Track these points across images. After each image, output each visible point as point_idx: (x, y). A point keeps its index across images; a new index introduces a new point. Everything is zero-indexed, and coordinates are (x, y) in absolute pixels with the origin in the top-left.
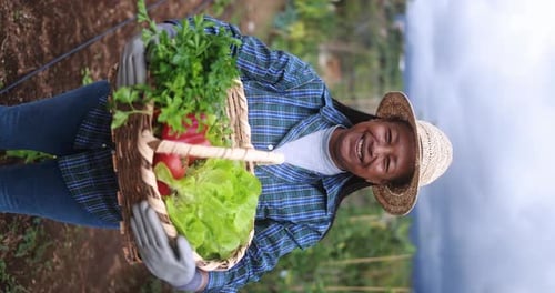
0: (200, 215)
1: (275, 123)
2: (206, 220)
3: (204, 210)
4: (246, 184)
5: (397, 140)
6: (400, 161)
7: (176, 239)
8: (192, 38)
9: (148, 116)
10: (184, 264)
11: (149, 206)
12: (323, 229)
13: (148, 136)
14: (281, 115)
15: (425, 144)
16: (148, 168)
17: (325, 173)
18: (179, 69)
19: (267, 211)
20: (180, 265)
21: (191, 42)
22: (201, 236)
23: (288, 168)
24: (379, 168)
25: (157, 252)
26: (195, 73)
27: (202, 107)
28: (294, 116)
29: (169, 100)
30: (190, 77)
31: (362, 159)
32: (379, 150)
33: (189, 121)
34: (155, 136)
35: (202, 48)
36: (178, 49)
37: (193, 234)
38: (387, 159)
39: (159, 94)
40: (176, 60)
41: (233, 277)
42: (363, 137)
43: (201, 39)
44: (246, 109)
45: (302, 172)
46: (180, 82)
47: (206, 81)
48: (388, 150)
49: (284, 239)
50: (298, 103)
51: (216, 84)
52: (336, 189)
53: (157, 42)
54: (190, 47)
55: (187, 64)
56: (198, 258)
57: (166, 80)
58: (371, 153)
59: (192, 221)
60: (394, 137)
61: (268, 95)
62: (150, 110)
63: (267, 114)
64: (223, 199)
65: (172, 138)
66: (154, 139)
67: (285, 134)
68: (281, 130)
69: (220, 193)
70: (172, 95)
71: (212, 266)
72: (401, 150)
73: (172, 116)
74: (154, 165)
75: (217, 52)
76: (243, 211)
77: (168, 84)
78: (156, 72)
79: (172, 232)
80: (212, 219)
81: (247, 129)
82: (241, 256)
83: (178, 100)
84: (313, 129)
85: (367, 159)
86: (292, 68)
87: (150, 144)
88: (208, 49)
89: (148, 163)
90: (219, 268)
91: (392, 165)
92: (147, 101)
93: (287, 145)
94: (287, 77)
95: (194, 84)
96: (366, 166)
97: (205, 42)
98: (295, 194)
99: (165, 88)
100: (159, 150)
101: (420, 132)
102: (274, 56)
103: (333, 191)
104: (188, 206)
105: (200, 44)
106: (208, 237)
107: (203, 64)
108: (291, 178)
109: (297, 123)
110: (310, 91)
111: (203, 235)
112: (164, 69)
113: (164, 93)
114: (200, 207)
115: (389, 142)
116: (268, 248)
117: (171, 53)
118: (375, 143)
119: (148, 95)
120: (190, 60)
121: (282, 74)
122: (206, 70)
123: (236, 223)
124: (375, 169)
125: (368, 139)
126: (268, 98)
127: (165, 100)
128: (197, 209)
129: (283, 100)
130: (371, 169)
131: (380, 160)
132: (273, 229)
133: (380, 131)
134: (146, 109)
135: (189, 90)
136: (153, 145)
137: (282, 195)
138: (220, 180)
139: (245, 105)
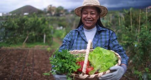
0: (104, 64)
1: (81, 43)
2: (106, 62)
3: (103, 62)
4: (97, 51)
5: (87, 11)
6: (92, 10)
7: (111, 70)
8: (55, 61)
9: (76, 75)
10: (118, 69)
11: (101, 77)
12: (111, 32)
13: (81, 76)
14: (79, 42)
15: (88, 4)
16: (90, 76)
17: (96, 31)
18: (63, 65)
19: (106, 46)
20: (118, 70)
21: (56, 61)
22: (111, 64)
23: (94, 40)
24: (94, 16)
25: (114, 76)
26: (65, 61)
27: (74, 60)
28: (80, 38)
29: (71, 68)
30: (66, 63)
31: (92, 21)
32: (89, 16)
33: (78, 64)
34: (81, 74)
35: (58, 59)
36: (58, 65)
37: (110, 66)
38: (92, 14)
39: (70, 71)
40: (61, 66)
41: (124, 57)
42: (86, 20)
43: (56, 59)
44: (77, 50)
45: (95, 37)
46: (67, 65)
47: (67, 58)
48: (89, 14)
49: (114, 43)
50: (76, 37)
51: (68, 56)
52: (100, 28)
53: (56, 70)
54: (58, 62)
55: (62, 63)
56: (117, 65)
57: (66, 69)
58: (90, 18)
59: (106, 66)
60: (86, 12)
61: (74, 45)
62: (74, 74)
63: (79, 45)
64: (100, 57)
65: (82, 69)
66: (82, 74)
67: (85, 41)
68: (83, 42)
69: (99, 58)
70: (70, 68)
71: (120, 62)
72: (89, 10)
73: (75, 68)
74: (89, 75)
75: (60, 55)
76: (105, 52)
77: (67, 68)
78: (63, 72)
79: (108, 71)
80: (106, 60)
81: (82, 50)
82: (117, 54)
83: (71, 66)
84: (84, 33)
85: (91, 19)
86: (67, 39)
87: (83, 75)
88: (59, 57)
89: (88, 76)
90: (120, 60)
91: (93, 13)
92: (71, 75)
93: (87, 40)
94: (69, 40)
95: (68, 62)
96: (93, 20)
97: (57, 58)
98: (101, 38)
99: (68, 69)
100: (85, 73)
101: (85, 5)
102: (64, 43)
103: (101, 29)
104: (102, 67)
105: (57, 59)
106: (111, 62)
107: (62, 59)
108: (97, 40)
109: (82, 37)
110: (73, 34)
111: (110, 63)
112: (63, 69)
113: (69, 70)
114: (102, 63)
115: (87, 13)
116: (116, 47)
117: (59, 67)
118: (87, 17)
119: (69, 74)
120: (61, 62)
121: (69, 41)
122: (64, 58)
123: (108, 54)
124: (94, 17)
125: (86, 19)
126: (75, 45)
127: (71, 69)
128: (103, 64)
129: (75, 41)
130: (94, 18)
131: (92, 16)
132: (111, 45)
133: (84, 16)
134: (73, 75)
135: (69, 63)
136: (84, 74)
137: (101, 42)
138: (95, 57)
139: (76, 51)
